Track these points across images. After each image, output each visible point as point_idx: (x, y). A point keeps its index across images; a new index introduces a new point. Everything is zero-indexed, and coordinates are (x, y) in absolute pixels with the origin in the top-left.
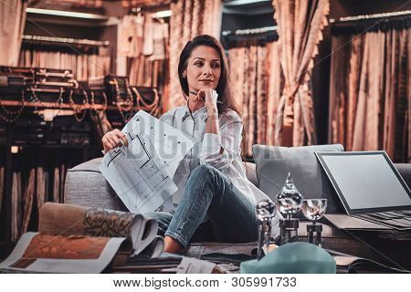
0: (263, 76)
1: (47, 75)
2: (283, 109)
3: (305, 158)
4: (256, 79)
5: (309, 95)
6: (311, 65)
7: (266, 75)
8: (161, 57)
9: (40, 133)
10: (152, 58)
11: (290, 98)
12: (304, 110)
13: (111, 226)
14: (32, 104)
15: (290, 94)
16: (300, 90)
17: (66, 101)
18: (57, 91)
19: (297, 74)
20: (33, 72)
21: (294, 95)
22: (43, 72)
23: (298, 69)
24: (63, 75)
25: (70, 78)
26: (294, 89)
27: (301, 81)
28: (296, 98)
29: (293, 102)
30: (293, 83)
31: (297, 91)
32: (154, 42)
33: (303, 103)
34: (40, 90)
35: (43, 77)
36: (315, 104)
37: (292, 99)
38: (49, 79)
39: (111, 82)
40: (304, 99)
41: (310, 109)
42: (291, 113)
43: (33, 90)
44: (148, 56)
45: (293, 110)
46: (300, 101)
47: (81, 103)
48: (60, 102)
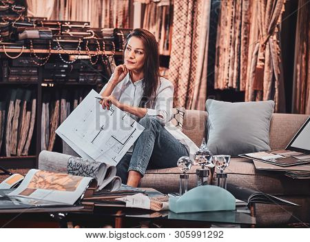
1: (70, 26)
2: (257, 54)
5: (278, 43)
6: (279, 21)
9: (63, 73)
10: (160, 4)
11: (263, 46)
12: (273, 55)
14: (56, 52)
15: (262, 43)
16: (271, 40)
17: (83, 49)
18: (76, 41)
19: (268, 26)
20: (60, 24)
21: (266, 43)
22: (67, 25)
23: (269, 23)
24: (83, 26)
25: (88, 28)
26: (265, 38)
27: (271, 33)
28: (267, 46)
29: (265, 49)
30: (264, 33)
31: (268, 40)
33: (272, 50)
34: (63, 41)
35: (67, 28)
36: (282, 51)
37: (264, 47)
38: (72, 30)
39: (118, 34)
40: (273, 47)
41: (278, 54)
42: (263, 58)
43: (58, 40)
44: (157, 3)
45: (264, 56)
46: (270, 49)
47: (95, 50)
48: (79, 50)
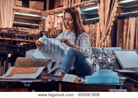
0: (94, 34)
1: (21, 31)
2: (101, 44)
3: (108, 51)
4: (92, 35)
5: (110, 39)
6: (111, 29)
7: (95, 34)
8: (60, 29)
9: (18, 50)
10: (57, 29)
11: (103, 40)
12: (108, 44)
13: (41, 63)
14: (15, 40)
15: (103, 39)
16: (107, 37)
17: (27, 39)
18: (24, 35)
19: (106, 32)
20: (16, 30)
21: (105, 39)
23: (106, 30)
24: (26, 31)
25: (29, 32)
26: (105, 37)
27: (107, 34)
28: (106, 40)
29: (104, 42)
30: (104, 35)
31: (106, 38)
32: (57, 24)
33: (108, 42)
34: (18, 35)
35: (20, 31)
36: (112, 42)
37: (104, 41)
39: (43, 33)
40: (108, 40)
41: (110, 44)
42: (104, 45)
43: (16, 35)
44: (55, 28)
45: (104, 44)
46: (107, 41)
47: (32, 40)
48: (25, 39)
